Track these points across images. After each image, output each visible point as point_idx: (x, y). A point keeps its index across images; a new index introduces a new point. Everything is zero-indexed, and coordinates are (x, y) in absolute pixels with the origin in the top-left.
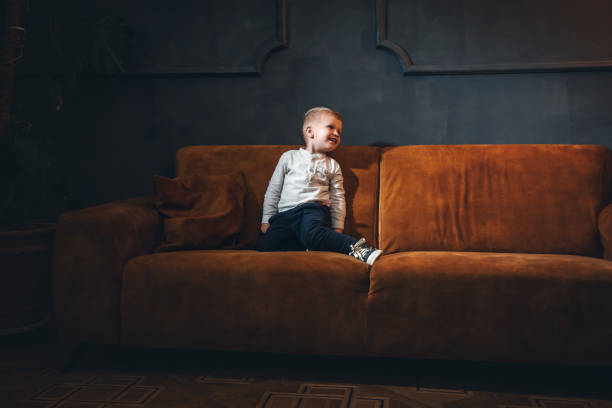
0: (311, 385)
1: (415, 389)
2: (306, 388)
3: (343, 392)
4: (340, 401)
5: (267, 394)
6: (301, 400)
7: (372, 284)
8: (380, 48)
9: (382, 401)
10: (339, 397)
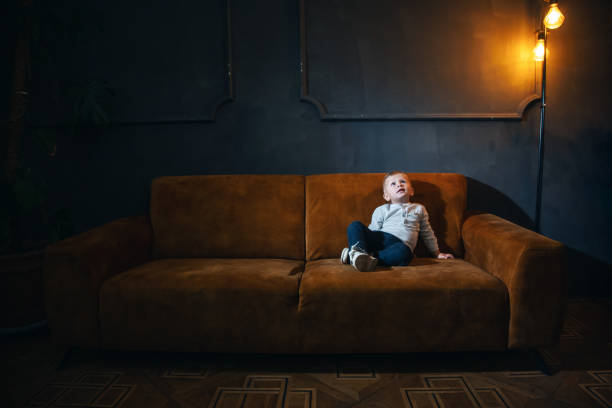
0: (255, 377)
1: (335, 375)
2: (251, 380)
3: (278, 384)
4: (277, 395)
5: (219, 389)
6: (246, 396)
7: (301, 299)
8: (302, 101)
9: (311, 392)
10: (276, 390)
